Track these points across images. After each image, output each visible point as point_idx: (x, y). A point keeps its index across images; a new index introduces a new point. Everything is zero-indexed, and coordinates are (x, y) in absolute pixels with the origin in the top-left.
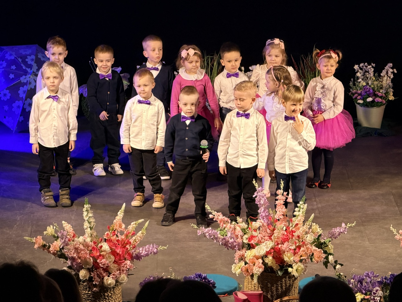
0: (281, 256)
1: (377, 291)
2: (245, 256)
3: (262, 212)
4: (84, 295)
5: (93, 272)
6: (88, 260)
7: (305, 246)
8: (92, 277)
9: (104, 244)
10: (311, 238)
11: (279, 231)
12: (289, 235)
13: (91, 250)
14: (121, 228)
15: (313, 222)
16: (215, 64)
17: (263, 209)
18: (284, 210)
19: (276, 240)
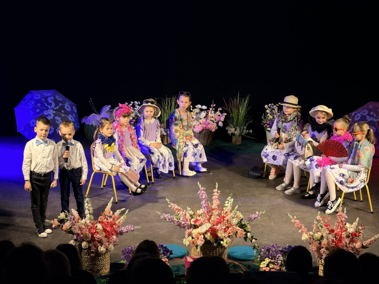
0: (216, 233)
1: (279, 257)
2: (192, 233)
3: (204, 204)
4: (84, 258)
5: (91, 243)
6: (88, 235)
7: (232, 227)
8: (90, 247)
9: (98, 225)
10: (236, 221)
11: (214, 216)
12: (221, 219)
13: (90, 229)
14: (110, 214)
15: (237, 210)
16: (173, 103)
17: (204, 202)
18: (218, 202)
19: (213, 222)
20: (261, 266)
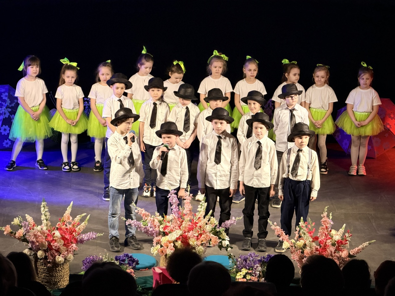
0: (187, 241)
1: (257, 267)
2: (161, 241)
3: (174, 209)
4: (40, 269)
5: (47, 252)
6: (44, 243)
7: (205, 234)
8: (47, 256)
9: (56, 232)
10: (210, 228)
11: (186, 223)
12: (193, 226)
13: (46, 236)
14: (69, 220)
17: (175, 206)
18: (190, 207)
19: (184, 229)
20: (237, 277)
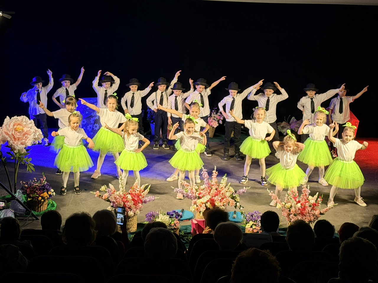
0: (214, 203)
2: (197, 202)
6: (121, 203)
7: (226, 198)
9: (129, 196)
10: (229, 194)
11: (213, 191)
12: (218, 193)
13: (122, 198)
15: (230, 186)
17: (206, 180)
18: (216, 180)
19: (212, 195)
20: (247, 227)
